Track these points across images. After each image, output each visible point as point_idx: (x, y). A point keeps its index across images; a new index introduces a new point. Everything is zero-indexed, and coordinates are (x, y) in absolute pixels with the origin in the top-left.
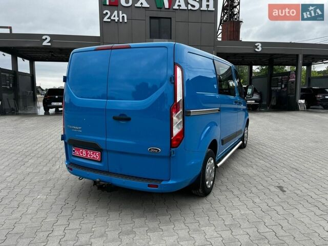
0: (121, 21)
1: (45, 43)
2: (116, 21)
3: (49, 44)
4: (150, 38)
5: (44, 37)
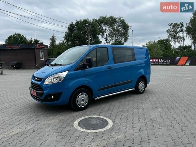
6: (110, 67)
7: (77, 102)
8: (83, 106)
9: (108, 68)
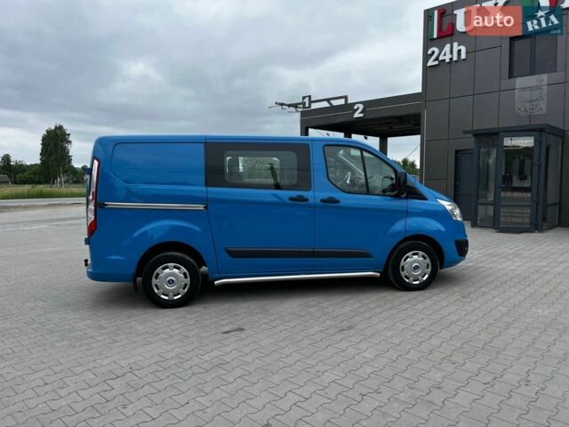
0: (455, 58)
1: (357, 115)
2: (447, 60)
3: (361, 115)
4: (509, 78)
5: (356, 107)
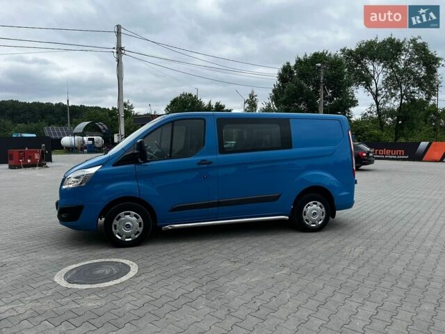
6: (205, 160)
7: (115, 229)
8: (130, 239)
9: (199, 164)
